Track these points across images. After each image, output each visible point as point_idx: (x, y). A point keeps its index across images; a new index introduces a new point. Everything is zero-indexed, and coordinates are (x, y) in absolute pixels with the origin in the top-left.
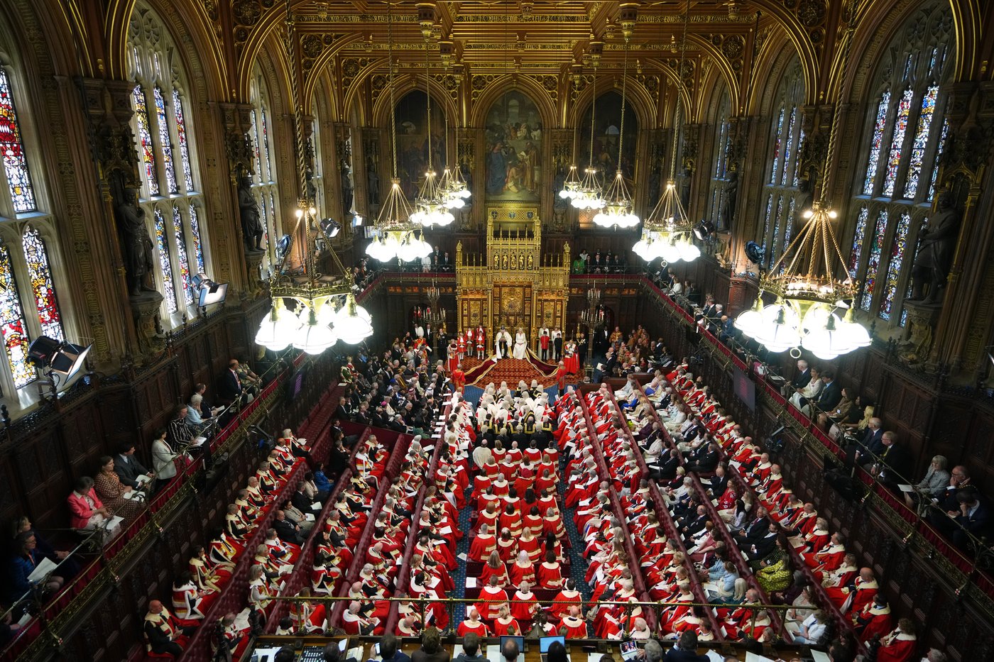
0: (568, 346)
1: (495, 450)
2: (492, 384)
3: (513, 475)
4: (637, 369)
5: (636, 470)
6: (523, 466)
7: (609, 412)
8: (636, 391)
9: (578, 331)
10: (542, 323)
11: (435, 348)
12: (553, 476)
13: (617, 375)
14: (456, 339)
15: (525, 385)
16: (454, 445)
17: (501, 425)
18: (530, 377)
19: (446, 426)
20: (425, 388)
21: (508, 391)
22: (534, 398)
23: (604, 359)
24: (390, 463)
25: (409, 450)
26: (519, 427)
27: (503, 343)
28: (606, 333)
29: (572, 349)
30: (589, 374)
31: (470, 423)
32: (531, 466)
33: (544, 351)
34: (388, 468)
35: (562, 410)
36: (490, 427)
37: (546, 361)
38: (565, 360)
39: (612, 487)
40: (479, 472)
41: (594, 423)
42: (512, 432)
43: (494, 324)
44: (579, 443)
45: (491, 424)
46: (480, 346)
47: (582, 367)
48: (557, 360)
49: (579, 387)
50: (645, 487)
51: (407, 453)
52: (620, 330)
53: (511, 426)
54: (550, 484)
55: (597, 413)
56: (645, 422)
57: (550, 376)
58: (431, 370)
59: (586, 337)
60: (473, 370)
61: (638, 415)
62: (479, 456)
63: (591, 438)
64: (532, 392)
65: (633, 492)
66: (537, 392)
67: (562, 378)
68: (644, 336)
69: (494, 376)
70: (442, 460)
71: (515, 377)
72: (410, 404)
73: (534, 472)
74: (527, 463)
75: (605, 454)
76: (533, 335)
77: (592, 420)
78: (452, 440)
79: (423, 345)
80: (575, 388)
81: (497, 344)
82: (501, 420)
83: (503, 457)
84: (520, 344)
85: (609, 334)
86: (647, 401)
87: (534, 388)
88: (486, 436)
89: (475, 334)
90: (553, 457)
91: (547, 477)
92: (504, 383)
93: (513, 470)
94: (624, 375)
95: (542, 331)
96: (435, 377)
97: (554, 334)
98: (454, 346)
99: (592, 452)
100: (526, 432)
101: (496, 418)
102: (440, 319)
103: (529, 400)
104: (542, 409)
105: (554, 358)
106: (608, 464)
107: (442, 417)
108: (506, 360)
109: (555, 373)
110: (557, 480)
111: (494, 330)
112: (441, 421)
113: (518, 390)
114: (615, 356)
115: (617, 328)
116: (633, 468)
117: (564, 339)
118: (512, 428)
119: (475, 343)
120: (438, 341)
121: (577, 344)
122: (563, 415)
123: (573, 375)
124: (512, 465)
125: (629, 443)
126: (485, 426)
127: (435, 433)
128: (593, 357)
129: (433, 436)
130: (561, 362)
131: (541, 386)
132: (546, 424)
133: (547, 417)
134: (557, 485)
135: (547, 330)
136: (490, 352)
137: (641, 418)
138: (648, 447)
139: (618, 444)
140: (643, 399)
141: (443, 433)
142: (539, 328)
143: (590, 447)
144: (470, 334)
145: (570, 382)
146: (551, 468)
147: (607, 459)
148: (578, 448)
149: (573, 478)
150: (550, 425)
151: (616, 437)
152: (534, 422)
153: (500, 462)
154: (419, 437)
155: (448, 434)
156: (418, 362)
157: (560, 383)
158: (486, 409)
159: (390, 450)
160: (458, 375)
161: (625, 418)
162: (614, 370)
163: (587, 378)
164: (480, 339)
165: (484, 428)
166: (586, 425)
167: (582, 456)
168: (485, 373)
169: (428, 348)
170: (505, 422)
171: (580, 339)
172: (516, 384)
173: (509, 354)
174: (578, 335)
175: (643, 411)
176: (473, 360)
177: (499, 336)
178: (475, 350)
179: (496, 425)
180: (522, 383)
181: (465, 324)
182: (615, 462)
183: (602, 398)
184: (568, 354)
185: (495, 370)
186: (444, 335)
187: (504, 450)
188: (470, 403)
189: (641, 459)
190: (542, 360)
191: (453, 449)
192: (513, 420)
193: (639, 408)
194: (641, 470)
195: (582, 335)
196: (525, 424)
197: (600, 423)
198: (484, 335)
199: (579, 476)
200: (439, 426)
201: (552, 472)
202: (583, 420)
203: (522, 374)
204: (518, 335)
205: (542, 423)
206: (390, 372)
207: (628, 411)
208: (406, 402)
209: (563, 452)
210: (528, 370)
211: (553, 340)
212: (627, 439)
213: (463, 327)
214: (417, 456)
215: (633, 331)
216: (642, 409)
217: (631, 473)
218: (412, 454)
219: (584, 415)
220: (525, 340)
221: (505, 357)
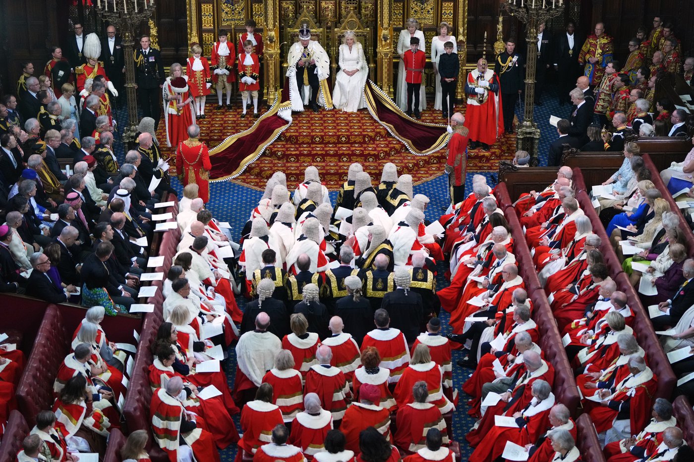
0: (475, 74)
1: (292, 338)
2: (279, 176)
3: (339, 396)
4: (646, 129)
5: (645, 376)
6: (362, 375)
7: (578, 237)
8: (644, 183)
9: (500, 36)
10: (405, 15)
11: (131, 85)
12: (438, 395)
13: (599, 146)
14: (184, 63)
15: (365, 176)
16: (186, 329)
17: (305, 277)
18: (376, 157)
19: (168, 284)
20: (109, 190)
21: (325, 191)
22: (390, 209)
23: (564, 105)
24: (27, 378)
25: (75, 344)
26: (353, 280)
27: (307, 70)
28: (571, 39)
29: (486, 83)
30: (528, 143)
31: (227, 275)
32: (383, 376)
33: (413, 88)
34: (23, 390)
35: (459, 236)
36: (279, 282)
37: (417, 114)
38: (469, 111)
39: (585, 420)
40: (255, 393)
41: (540, 267)
42: (336, 293)
43: (283, 21)
44: (503, 318)
45: (278, 273)
46: (248, 80)
47: (509, 127)
48: (446, 113)
49: (501, 177)
50: (664, 416)
51: (70, 351)
52: (607, 33)
53: (333, 280)
54: (433, 416)
55: (546, 241)
56: (664, 262)
57: (429, 152)
58: (122, 146)
59: (521, 49)
60: (229, 141)
61: (649, 244)
62: (252, 354)
63: (533, 303)
64: (385, 192)
65: (636, 430)
66: (397, 193)
67: (461, 157)
68: (667, 44)
69: (286, 156)
70: (157, 363)
71: (338, 156)
72: (70, 229)
73: (389, 390)
74: (372, 368)
75: (568, 339)
76: (383, 49)
77: (536, 258)
78: (179, 316)
79: (97, 79)
80: (492, 181)
81: (292, 74)
82: (304, 265)
83: (311, 354)
84: (350, 74)
85: (579, 43)
86: (673, 208)
87: (389, 184)
88: (267, 306)
89: (237, 48)
90: (437, 354)
91: (422, 400)
92: (312, 171)
93: (337, 382)
94: (617, 145)
95: (405, 37)
96: (132, 161)
97: (438, 43)
98: (179, 82)
99: (538, 336)
100: (370, 292)
101: (291, 260)
102: (141, 10)
103: (377, 214)
104: (409, 235)
105: (438, 105)
106: (577, 367)
107: (155, 262)
108: (316, 115)
109: (440, 145)
110: (450, 406)
111: (282, 37)
112: (153, 270)
113: (347, 187)
114: (591, 97)
115: (599, 27)
116: (636, 371)
117: (463, 56)
118: (334, 284)
119: (235, 70)
120: (139, 70)
121: (497, 69)
122: (463, 249)
123: (486, 147)
124: (334, 371)
125: (626, 313)
126: (267, 281)
127: (138, 301)
128: (538, 102)
129: (135, 308)
130: (458, 117)
131: (407, 178)
132: (419, 273)
133: (424, 253)
134: (448, 417)
135: (419, 34)
136: (274, 95)
137: (655, 250)
138: (672, 321)
139: (600, 314)
140: (660, 203)
141: (159, 299)
142: (398, 30)
143: (531, 324)
144: (223, 50)
145: (478, 165)
146: (432, 379)
147: (572, 351)
148: (500, 330)
149: (492, 399)
150: (430, 275)
151: (595, 299)
152: (391, 266)
153: (305, 367)
154: (98, 310)
155: (173, 301)
156: (88, 124)
157: (456, 172)
158: (265, 238)
159: (25, 347)
160: (192, 153)
161: (618, 251)
162: (590, 132)
163: (522, 155)
164: (249, 61)
165: (265, 286)
166: (520, 270)
167: (511, 347)
168: (263, 147)
169: (110, 85)
170: (313, 268)
171: (505, 56)
172: (341, 175)
173: (323, 99)
174: (499, 46)
175: (662, 233)
176: (231, 117)
177: (296, 52)
178: (237, 89)
179: (293, 279)
180: (356, 170)
181: (208, 23)
182: (592, 360)
183: (558, 203)
184: (473, 94)
185: (289, 140)
186: (154, 53)
187: (314, 337)
188: (225, 226)
189: (656, 348)
190: (409, 112)
191: (183, 338)
192: (336, 264)
193: (653, 226)
194: (657, 374)
195: (511, 46)
196: (369, 274)
197: (556, 265)
198: (258, 51)
199: (507, 396)
200: (149, 283)
201: (434, 388)
202: (510, 260)
203: (357, 149)
204: (344, 49)
205: (410, 270)
206: (15, 151)
207: (625, 235)
208: (60, 225)
209: (462, 339)
210: (373, 139)
211: (436, 60)
212: (620, 304)
213: (200, 31)
214: (94, 357)
215: (640, 35)
216: (660, 227)
217: (633, 383)
218: (81, 355)
219: (513, 248)
220: (363, 62)
221: (313, 105)
